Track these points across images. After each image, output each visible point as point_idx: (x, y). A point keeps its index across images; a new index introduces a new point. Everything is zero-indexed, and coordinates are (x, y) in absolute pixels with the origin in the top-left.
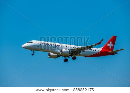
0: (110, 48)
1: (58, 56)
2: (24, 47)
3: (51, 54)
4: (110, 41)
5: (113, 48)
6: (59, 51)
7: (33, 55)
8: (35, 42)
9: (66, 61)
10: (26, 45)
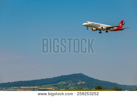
0: (121, 26)
1: (97, 29)
2: (84, 25)
3: (94, 29)
4: (121, 23)
5: (122, 26)
6: (99, 27)
7: (87, 29)
8: (89, 23)
9: (100, 33)
10: (85, 24)
